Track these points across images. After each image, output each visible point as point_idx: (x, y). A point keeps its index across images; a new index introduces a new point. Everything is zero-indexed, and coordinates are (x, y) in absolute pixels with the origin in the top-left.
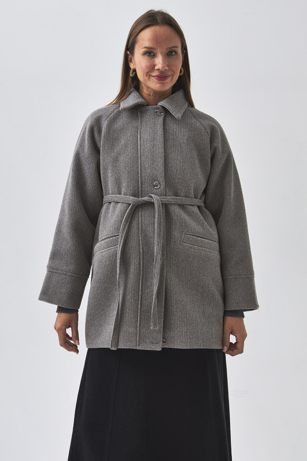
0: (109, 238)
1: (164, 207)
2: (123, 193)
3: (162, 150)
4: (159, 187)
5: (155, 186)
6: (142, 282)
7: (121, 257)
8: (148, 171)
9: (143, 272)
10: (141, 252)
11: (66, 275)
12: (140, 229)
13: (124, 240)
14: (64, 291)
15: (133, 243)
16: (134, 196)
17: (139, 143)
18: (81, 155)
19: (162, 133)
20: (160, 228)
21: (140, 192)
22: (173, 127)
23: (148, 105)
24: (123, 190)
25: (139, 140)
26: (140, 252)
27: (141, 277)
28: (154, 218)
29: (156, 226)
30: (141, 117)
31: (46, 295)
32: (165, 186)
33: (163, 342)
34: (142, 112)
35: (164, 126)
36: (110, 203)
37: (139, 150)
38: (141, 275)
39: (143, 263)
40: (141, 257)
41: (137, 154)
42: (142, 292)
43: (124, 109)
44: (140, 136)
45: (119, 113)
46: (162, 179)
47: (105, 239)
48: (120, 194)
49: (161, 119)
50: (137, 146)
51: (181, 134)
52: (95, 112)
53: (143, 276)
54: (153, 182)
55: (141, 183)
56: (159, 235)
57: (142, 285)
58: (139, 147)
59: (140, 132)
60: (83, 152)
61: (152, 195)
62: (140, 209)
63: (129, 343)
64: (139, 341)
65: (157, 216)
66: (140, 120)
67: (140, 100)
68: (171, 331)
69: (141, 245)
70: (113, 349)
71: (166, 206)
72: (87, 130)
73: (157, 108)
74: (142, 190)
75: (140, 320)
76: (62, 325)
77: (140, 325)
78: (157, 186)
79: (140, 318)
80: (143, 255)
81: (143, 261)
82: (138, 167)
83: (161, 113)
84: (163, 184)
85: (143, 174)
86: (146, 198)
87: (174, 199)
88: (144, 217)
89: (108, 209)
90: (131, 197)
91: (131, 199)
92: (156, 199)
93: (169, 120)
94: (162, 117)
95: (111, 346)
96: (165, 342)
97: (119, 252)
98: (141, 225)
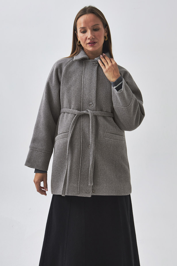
0: (64, 133)
1: (95, 117)
2: (72, 108)
3: (95, 85)
6: (82, 158)
7: (69, 144)
8: (87, 96)
9: (82, 153)
10: (82, 142)
12: (81, 129)
13: (71, 134)
14: (40, 161)
15: (77, 136)
16: (78, 110)
17: (83, 80)
18: (50, 84)
19: (96, 75)
20: (93, 129)
21: (82, 108)
22: (102, 72)
23: (89, 59)
24: (72, 106)
25: (83, 79)
26: (81, 142)
27: (81, 156)
28: (89, 123)
29: (91, 127)
30: (85, 65)
31: (29, 163)
32: (96, 106)
33: (93, 192)
34: (85, 63)
35: (97, 71)
36: (65, 113)
37: (82, 84)
38: (81, 155)
39: (82, 148)
40: (82, 145)
41: (81, 86)
42: (81, 164)
43: (76, 60)
44: (84, 76)
45: (73, 62)
46: (94, 102)
47: (61, 133)
48: (70, 108)
50: (82, 82)
52: (59, 60)
53: (82, 155)
54: (89, 103)
55: (83, 103)
56: (92, 132)
57: (81, 160)
58: (83, 83)
59: (84, 74)
60: (52, 83)
61: (88, 110)
62: (82, 118)
63: (73, 193)
64: (79, 191)
65: (91, 122)
66: (84, 67)
67: (85, 56)
68: (97, 186)
69: (81, 138)
70: (63, 195)
71: (96, 117)
72: (54, 70)
73: (94, 61)
74: (83, 107)
75: (80, 180)
76: (38, 180)
77: (80, 183)
78: (91, 105)
79: (80, 179)
80: (82, 143)
81: (82, 147)
82: (81, 94)
83: (96, 64)
84: (95, 105)
85: (84, 98)
86: (85, 112)
87: (100, 113)
88: (83, 122)
89: (63, 116)
90: (76, 111)
91: (77, 112)
92: (90, 112)
93: (100, 69)
94: (97, 67)
95: (62, 194)
96: (94, 192)
97: (69, 141)
98: (82, 127)
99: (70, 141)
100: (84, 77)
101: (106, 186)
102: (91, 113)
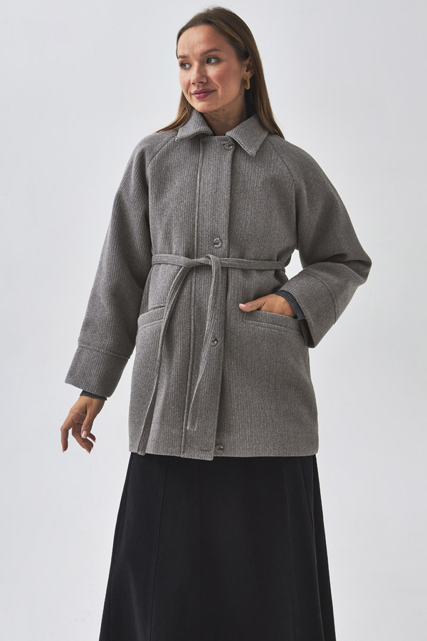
1: (225, 273)
2: (174, 251)
3: (227, 196)
4: (220, 245)
5: (215, 244)
6: (192, 369)
7: (164, 335)
8: (208, 223)
9: (193, 356)
10: (192, 330)
11: (98, 351)
12: (193, 300)
13: (170, 312)
15: (180, 317)
16: (187, 256)
17: (198, 186)
18: (125, 198)
19: (229, 173)
21: (195, 251)
22: (244, 166)
23: (214, 135)
25: (198, 182)
26: (190, 330)
27: (191, 363)
30: (203, 150)
32: (229, 245)
33: (219, 449)
34: (204, 144)
35: (232, 163)
37: (197, 195)
38: (191, 360)
39: (194, 345)
40: (192, 337)
41: (195, 200)
42: (191, 382)
43: (182, 140)
44: (201, 176)
45: (176, 144)
46: (224, 236)
48: (171, 253)
49: (229, 155)
50: (195, 189)
51: (254, 176)
52: (144, 139)
53: (193, 361)
54: (213, 239)
55: (198, 239)
57: (191, 374)
58: (197, 191)
59: (201, 172)
60: (128, 194)
61: (210, 256)
62: (195, 274)
63: (170, 449)
64: (184, 446)
65: (213, 282)
66: (201, 155)
67: (203, 128)
68: (230, 435)
69: (193, 321)
71: (225, 270)
73: (226, 140)
74: (197, 248)
78: (217, 244)
80: (194, 334)
81: (194, 342)
82: (194, 218)
83: (230, 146)
84: (225, 242)
85: (201, 228)
86: (202, 260)
87: (240, 262)
88: (197, 281)
89: (157, 271)
90: (182, 258)
92: (213, 260)
93: (240, 157)
94: (231, 152)
96: (222, 449)
97: (163, 328)
98: (195, 295)
99: (165, 327)
100: (200, 178)
101: (252, 436)
102: (217, 262)
